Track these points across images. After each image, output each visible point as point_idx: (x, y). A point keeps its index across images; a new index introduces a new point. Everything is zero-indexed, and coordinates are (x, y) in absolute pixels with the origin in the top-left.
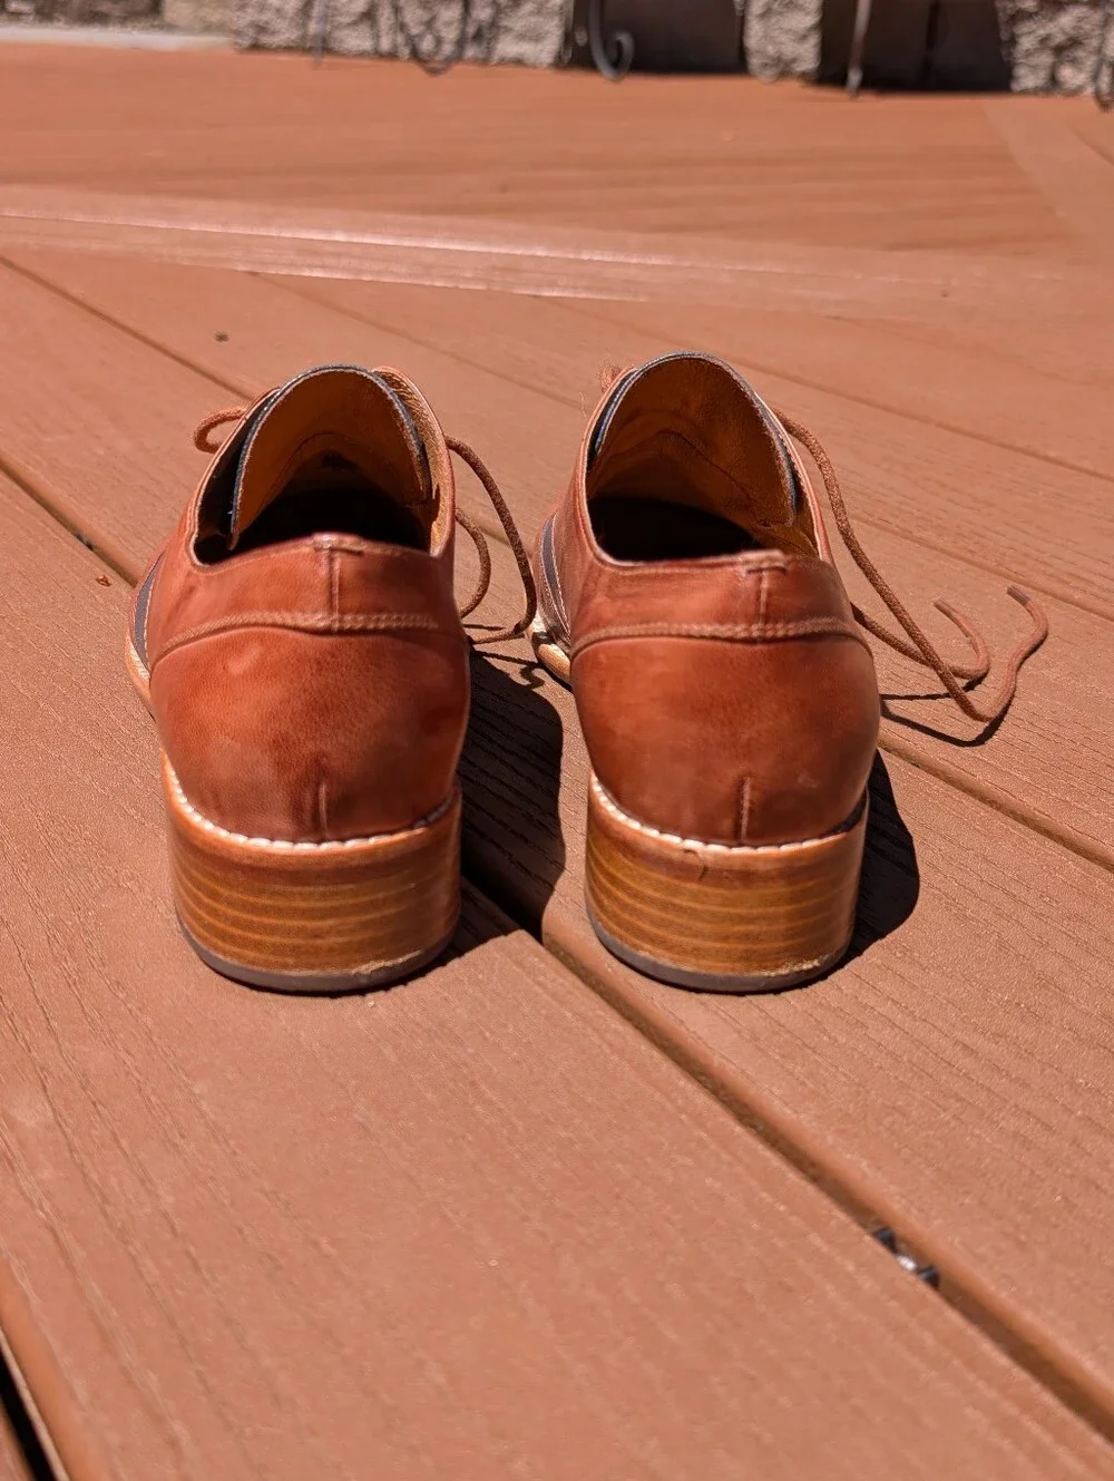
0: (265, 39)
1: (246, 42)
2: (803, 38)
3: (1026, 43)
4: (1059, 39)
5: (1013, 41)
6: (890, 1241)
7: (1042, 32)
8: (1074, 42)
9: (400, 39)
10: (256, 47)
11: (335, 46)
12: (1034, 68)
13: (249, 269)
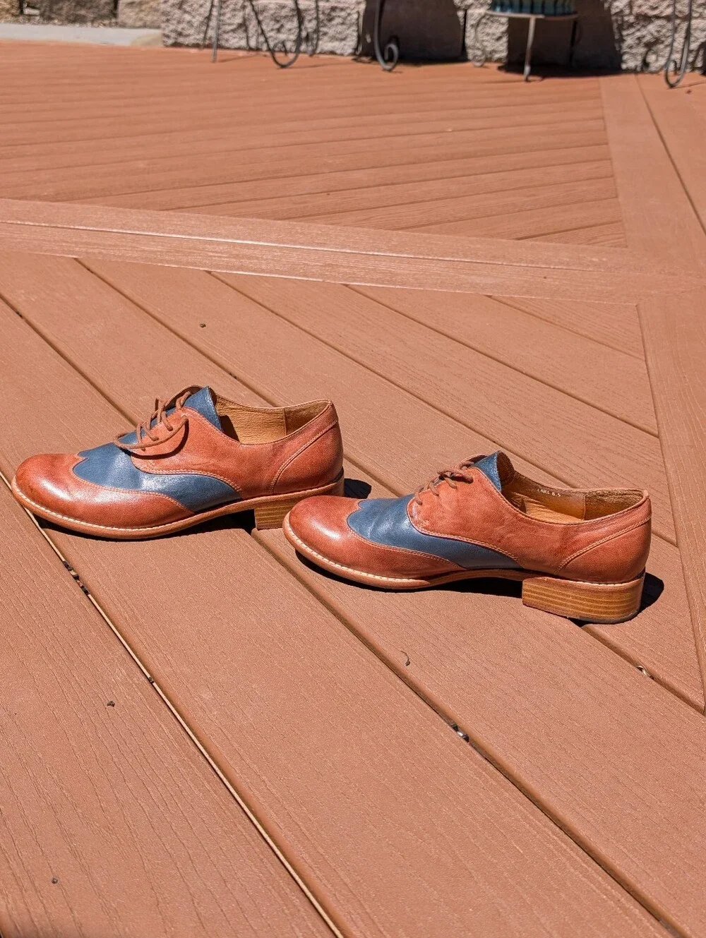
0: (181, 40)
1: (170, 41)
2: (499, 39)
3: (630, 41)
4: (648, 38)
5: (622, 40)
6: (456, 728)
7: (638, 34)
8: (657, 41)
9: (262, 39)
10: (176, 45)
11: (223, 43)
12: (634, 55)
13: (206, 269)
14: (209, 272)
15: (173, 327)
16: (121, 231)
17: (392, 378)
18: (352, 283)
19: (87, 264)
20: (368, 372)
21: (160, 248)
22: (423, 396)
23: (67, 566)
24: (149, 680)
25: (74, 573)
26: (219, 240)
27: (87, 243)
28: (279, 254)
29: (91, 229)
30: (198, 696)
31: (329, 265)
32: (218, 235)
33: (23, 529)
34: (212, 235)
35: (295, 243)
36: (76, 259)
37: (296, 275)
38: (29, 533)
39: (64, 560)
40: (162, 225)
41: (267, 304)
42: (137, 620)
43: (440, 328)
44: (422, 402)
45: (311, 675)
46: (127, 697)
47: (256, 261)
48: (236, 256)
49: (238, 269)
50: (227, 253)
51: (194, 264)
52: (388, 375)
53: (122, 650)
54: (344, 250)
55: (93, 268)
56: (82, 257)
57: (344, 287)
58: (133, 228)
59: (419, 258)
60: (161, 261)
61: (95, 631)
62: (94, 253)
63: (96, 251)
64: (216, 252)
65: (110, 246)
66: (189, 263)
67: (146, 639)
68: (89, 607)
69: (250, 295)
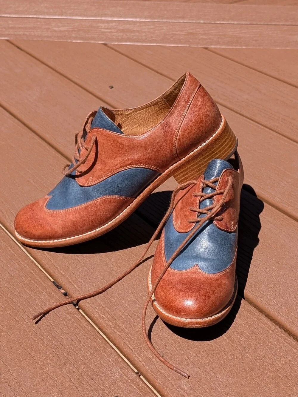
13: (103, 43)
14: (105, 45)
15: (91, 90)
16: (35, 16)
17: (257, 119)
18: (210, 47)
19: (16, 43)
20: (238, 115)
21: (65, 28)
22: (283, 132)
23: (57, 286)
24: (137, 373)
25: (63, 291)
26: (107, 19)
27: (14, 28)
28: (152, 27)
29: (14, 16)
30: (179, 386)
31: (191, 33)
32: (105, 15)
33: (19, 258)
34: (102, 16)
35: (162, 17)
36: (8, 41)
37: (169, 43)
38: (24, 261)
39: (53, 280)
40: (64, 10)
41: (153, 67)
42: (119, 327)
43: (281, 78)
44: (284, 138)
45: (258, 364)
46: (126, 391)
47: (137, 34)
48: (123, 31)
49: (126, 41)
50: (115, 29)
51: (93, 39)
52: (254, 118)
53: (114, 353)
54: (198, 22)
55: (22, 46)
56: (12, 39)
57: (205, 50)
58: (43, 14)
59: (254, 24)
60: (70, 38)
61: (90, 338)
62: (20, 35)
63: (21, 33)
64: (107, 29)
65: (30, 28)
66: (90, 38)
67: (129, 342)
68: (82, 319)
69: (139, 61)
